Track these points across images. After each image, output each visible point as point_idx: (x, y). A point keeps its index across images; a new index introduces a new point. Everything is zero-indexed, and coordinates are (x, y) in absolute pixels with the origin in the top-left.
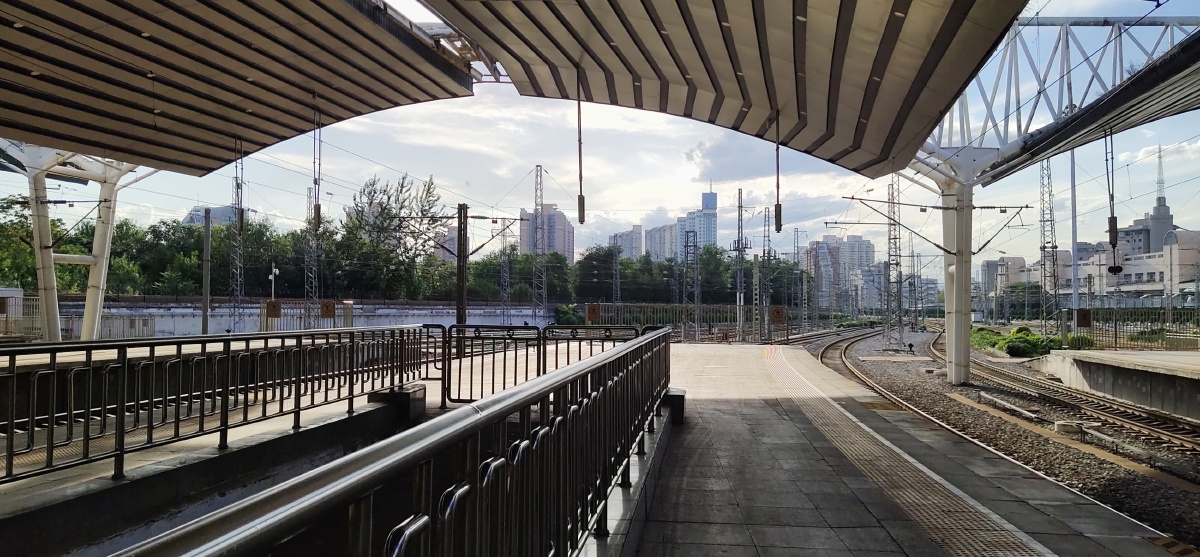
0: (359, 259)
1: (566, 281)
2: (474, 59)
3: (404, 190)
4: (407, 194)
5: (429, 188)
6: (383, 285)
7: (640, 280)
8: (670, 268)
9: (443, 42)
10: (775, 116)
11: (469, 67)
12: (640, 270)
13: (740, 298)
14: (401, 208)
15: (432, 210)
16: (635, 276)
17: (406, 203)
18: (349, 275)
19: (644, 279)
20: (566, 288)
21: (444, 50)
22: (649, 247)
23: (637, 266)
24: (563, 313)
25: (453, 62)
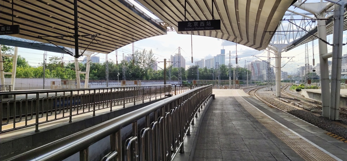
0: (134, 70)
1: (185, 75)
2: (167, 26)
3: (145, 53)
4: (145, 54)
5: (151, 53)
6: (140, 76)
7: (204, 74)
8: (212, 71)
9: (161, 24)
10: (236, 38)
11: (166, 28)
12: (204, 71)
13: (230, 78)
14: (144, 57)
15: (152, 58)
16: (203, 73)
17: (145, 56)
18: (132, 74)
19: (205, 74)
20: (185, 77)
21: (162, 25)
22: (206, 65)
23: (203, 70)
24: (184, 83)
25: (163, 28)
